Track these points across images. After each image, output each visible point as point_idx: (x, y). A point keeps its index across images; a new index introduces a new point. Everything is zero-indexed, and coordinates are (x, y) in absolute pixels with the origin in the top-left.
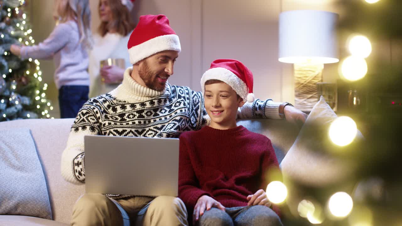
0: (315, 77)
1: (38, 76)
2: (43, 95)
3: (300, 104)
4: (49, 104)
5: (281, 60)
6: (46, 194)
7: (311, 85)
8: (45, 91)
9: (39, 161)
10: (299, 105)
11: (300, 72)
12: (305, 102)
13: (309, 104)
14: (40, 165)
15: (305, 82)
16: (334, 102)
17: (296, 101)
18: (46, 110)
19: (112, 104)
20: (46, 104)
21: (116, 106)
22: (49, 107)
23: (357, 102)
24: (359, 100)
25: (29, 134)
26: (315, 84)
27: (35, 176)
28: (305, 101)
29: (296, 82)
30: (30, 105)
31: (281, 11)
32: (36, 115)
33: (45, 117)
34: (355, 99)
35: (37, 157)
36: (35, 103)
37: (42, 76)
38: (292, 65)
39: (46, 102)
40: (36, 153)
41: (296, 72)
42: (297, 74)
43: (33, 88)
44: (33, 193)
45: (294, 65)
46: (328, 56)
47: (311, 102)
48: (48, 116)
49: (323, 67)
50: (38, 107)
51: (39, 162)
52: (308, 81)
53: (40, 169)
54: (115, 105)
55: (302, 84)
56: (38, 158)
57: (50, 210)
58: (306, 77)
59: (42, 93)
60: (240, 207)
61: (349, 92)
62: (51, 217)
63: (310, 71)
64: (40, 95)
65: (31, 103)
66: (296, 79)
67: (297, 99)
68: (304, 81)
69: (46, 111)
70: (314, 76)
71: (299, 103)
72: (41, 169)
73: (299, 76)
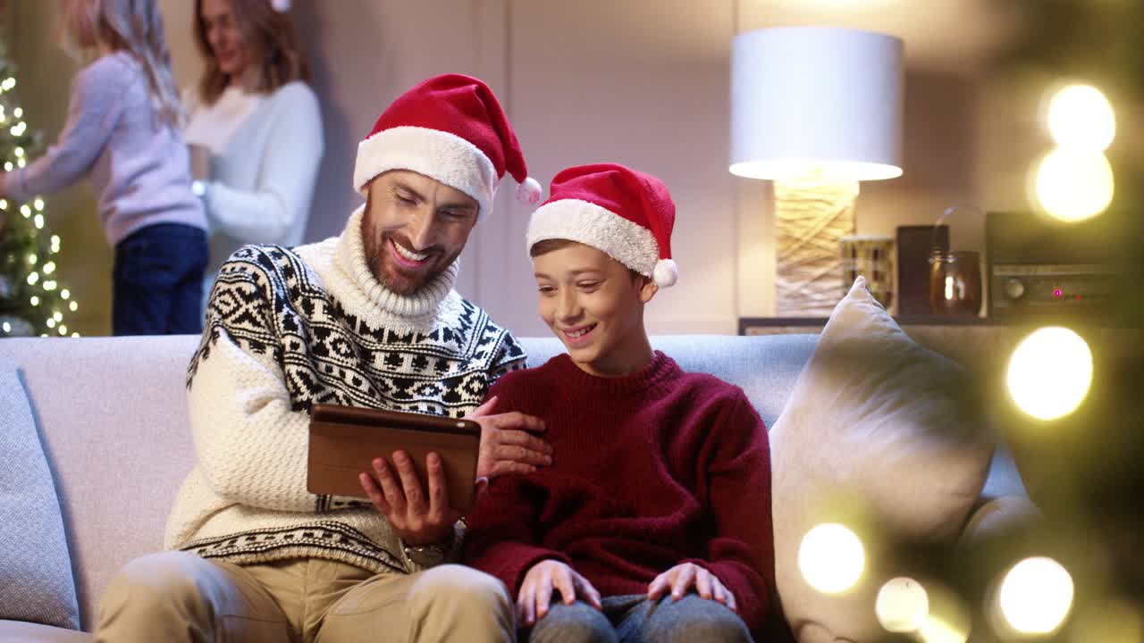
0: (836, 219)
1: (34, 212)
2: (49, 268)
3: (789, 296)
4: (65, 294)
5: (736, 169)
6: (62, 557)
7: (822, 243)
8: (55, 258)
9: (43, 457)
10: (789, 301)
11: (792, 205)
12: (805, 291)
13: (818, 297)
14: (48, 471)
15: (806, 234)
16: (888, 290)
17: (778, 287)
18: (56, 310)
19: (303, 286)
20: (57, 293)
21: (314, 298)
22: (67, 302)
23: (956, 290)
24: (961, 285)
25: (15, 380)
26: (834, 241)
27: (34, 502)
28: (806, 286)
29: (781, 233)
30: (11, 296)
31: (736, 30)
32: (27, 326)
33: (54, 333)
34: (949, 281)
35: (39, 446)
36: (24, 292)
37: (45, 213)
38: (768, 186)
39: (57, 287)
40: (35, 434)
41: (779, 205)
42: (781, 210)
43: (21, 247)
44: (25, 552)
45: (775, 184)
46: (869, 159)
47: (821, 291)
48: (63, 330)
49: (856, 191)
50: (35, 301)
51: (43, 463)
52: (813, 233)
53: (46, 483)
54: (311, 295)
55: (798, 240)
56: (41, 451)
57: (75, 604)
58: (808, 219)
59: (46, 262)
60: (632, 596)
61: (931, 260)
62: (77, 624)
63: (820, 201)
64: (38, 267)
65: (14, 291)
66: (780, 224)
67: (782, 281)
68: (804, 230)
69: (58, 316)
70: (832, 217)
71: (786, 292)
72: (51, 482)
73: (788, 216)
